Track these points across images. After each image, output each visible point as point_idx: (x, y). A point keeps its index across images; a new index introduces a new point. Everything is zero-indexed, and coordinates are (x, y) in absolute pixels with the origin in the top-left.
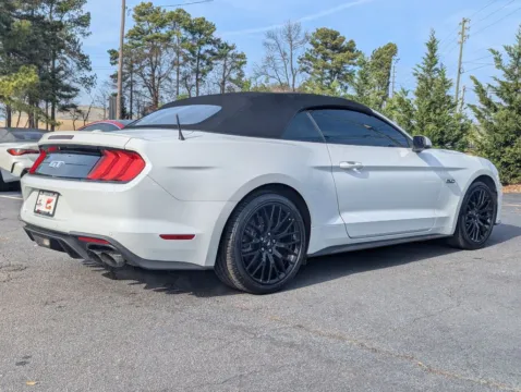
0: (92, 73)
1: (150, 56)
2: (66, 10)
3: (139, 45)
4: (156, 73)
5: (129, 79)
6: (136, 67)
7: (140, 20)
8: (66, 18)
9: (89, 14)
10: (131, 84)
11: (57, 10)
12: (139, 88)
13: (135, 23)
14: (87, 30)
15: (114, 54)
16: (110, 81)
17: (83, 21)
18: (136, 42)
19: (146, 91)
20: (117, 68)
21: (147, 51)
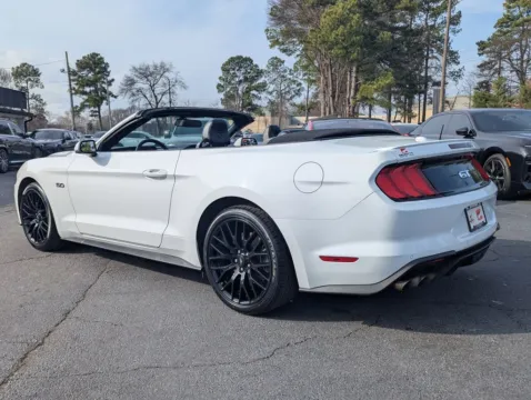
0: (460, 66)
1: (520, 41)
2: (439, 14)
3: (508, 32)
4: (525, 57)
5: (497, 66)
6: (504, 54)
7: (510, 7)
8: (439, 21)
9: (460, 12)
10: (499, 71)
11: (432, 16)
12: (505, 74)
13: (505, 12)
14: (457, 28)
15: (482, 46)
16: (478, 71)
17: (455, 20)
18: (505, 29)
19: (514, 76)
20: (485, 58)
21: (516, 37)
